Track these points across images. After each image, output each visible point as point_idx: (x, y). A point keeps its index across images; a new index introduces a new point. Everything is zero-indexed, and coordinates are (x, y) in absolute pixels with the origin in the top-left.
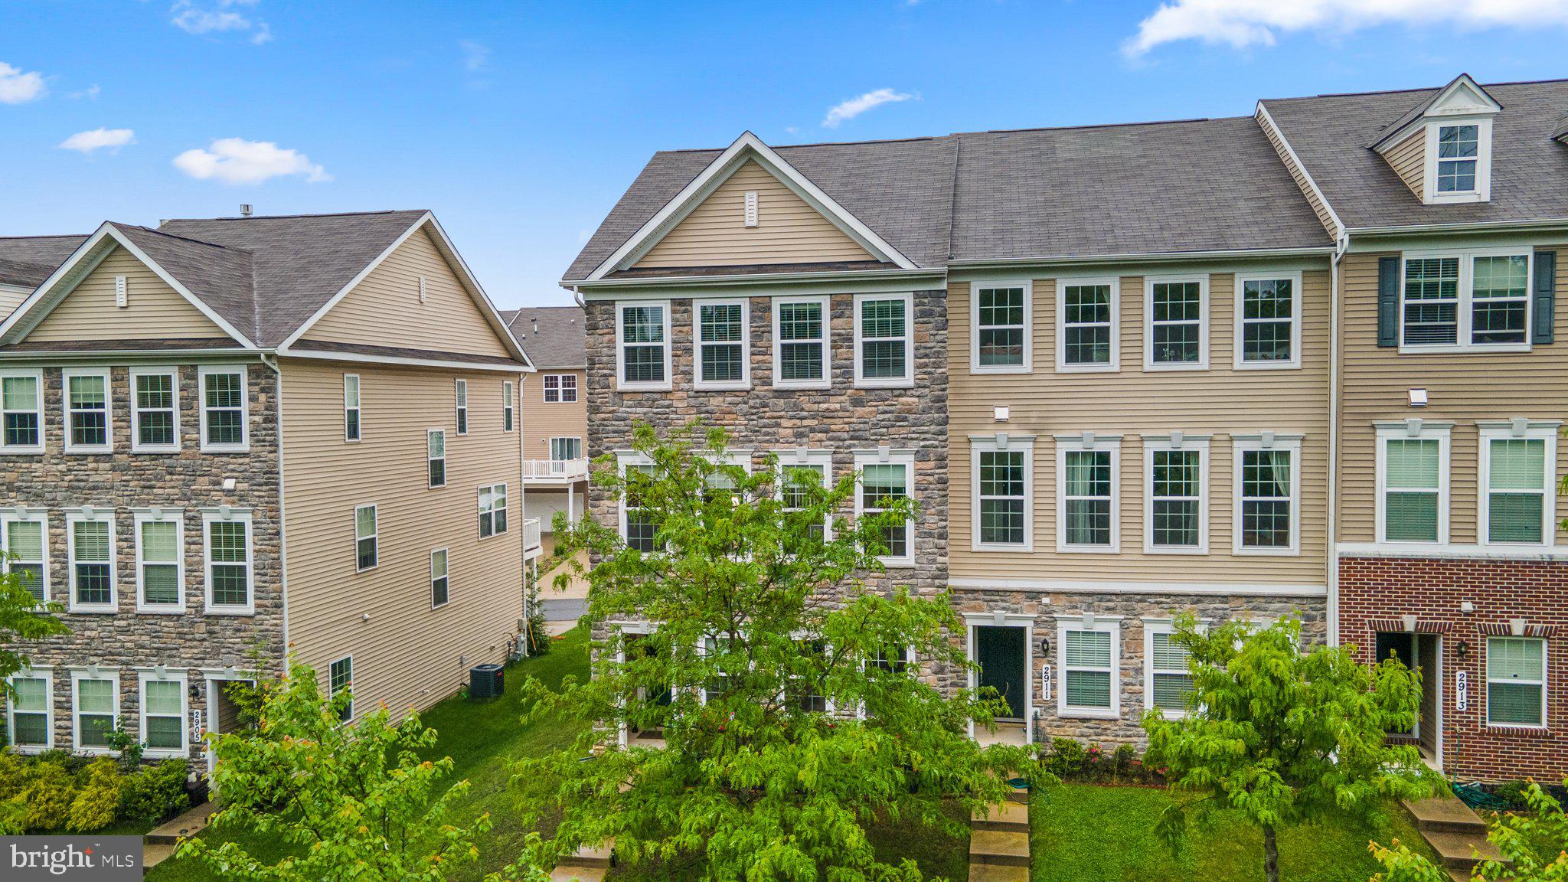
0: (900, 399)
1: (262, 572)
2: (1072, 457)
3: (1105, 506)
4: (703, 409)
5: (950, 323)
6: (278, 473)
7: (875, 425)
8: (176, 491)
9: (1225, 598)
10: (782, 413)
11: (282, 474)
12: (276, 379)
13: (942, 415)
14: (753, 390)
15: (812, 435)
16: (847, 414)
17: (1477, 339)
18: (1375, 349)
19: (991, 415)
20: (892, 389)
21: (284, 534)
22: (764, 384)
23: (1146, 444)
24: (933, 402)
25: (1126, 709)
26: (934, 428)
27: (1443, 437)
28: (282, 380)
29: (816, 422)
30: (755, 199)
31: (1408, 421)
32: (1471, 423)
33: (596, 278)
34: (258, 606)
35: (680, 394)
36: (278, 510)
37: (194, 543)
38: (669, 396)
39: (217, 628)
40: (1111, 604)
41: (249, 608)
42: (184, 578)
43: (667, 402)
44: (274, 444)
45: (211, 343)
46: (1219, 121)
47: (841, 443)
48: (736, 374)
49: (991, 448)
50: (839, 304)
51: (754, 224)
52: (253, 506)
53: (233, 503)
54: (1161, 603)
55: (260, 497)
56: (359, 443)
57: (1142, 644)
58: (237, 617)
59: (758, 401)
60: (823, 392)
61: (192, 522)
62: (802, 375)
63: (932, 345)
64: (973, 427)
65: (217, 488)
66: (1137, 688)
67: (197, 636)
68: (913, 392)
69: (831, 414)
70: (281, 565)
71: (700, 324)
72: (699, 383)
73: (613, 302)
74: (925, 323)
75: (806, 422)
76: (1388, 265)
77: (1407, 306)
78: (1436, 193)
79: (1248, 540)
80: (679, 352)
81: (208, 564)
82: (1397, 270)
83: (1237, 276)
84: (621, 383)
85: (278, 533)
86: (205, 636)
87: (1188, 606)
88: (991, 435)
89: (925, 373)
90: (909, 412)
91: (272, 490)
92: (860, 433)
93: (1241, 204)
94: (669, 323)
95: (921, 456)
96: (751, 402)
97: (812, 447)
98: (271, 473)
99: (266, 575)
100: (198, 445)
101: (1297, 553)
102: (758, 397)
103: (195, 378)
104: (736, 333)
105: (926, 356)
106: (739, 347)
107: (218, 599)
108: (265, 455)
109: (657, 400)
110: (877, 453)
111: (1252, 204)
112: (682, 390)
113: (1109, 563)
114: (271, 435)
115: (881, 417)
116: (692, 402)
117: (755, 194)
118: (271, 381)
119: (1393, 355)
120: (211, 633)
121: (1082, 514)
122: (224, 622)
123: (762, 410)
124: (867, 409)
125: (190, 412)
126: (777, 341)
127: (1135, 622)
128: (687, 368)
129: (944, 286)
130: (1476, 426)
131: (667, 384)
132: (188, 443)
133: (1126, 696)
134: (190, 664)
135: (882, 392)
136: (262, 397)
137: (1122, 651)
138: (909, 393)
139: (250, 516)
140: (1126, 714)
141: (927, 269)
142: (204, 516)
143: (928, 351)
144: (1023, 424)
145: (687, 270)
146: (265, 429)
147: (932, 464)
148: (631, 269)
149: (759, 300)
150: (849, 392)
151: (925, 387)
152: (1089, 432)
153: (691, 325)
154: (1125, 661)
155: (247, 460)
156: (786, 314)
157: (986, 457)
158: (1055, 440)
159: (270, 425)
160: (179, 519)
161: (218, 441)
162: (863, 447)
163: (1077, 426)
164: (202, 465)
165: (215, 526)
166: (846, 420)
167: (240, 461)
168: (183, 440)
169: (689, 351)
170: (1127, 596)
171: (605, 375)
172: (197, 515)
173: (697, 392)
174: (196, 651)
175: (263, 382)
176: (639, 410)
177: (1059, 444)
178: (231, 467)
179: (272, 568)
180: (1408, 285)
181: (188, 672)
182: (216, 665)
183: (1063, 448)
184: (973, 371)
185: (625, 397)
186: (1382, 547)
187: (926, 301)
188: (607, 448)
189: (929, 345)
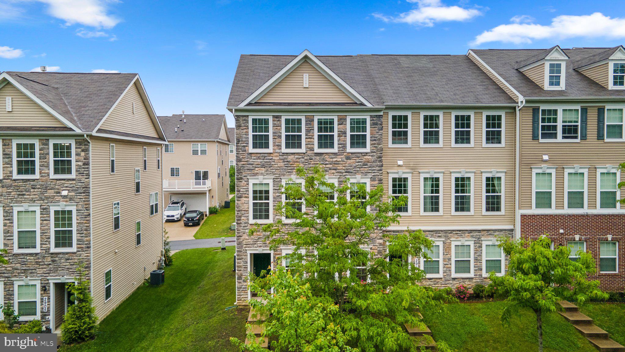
0: (365, 157)
1: (81, 232)
2: (426, 179)
3: (437, 198)
4: (286, 160)
5: (384, 128)
6: (89, 188)
7: (355, 167)
8: (37, 196)
9: (479, 231)
10: (318, 162)
11: (91, 188)
12: (89, 146)
13: (381, 163)
14: (306, 153)
15: (330, 171)
16: (344, 163)
17: (564, 137)
18: (532, 140)
19: (396, 163)
20: (361, 153)
21: (91, 215)
22: (311, 150)
23: (452, 174)
24: (377, 158)
25: (445, 274)
26: (378, 168)
27: (553, 172)
28: (92, 146)
29: (332, 166)
30: (308, 77)
31: (542, 166)
32: (562, 167)
33: (242, 106)
34: (78, 248)
35: (276, 154)
36: (89, 204)
37: (45, 220)
38: (271, 155)
39: (57, 259)
40: (440, 235)
41: (74, 249)
42: (39, 237)
43: (270, 158)
44: (88, 175)
45: (57, 129)
46: (455, 56)
47: (341, 174)
48: (300, 146)
49: (396, 176)
50: (341, 119)
51: (307, 86)
52: (77, 203)
53: (67, 201)
54: (458, 233)
55: (80, 198)
56: (114, 175)
57: (451, 249)
58: (67, 253)
59: (308, 157)
60: (335, 154)
61: (45, 211)
62: (326, 147)
63: (377, 136)
64: (389, 168)
65: (58, 195)
66: (449, 266)
67: (46, 263)
68: (370, 154)
69: (338, 163)
70: (90, 228)
71: (284, 126)
72: (284, 150)
73: (248, 116)
74: (374, 127)
75: (327, 166)
76: (535, 111)
77: (542, 125)
78: (549, 86)
79: (487, 210)
80: (276, 137)
81: (53, 229)
82: (538, 112)
83: (483, 113)
84: (251, 150)
85: (89, 215)
86: (50, 262)
87: (467, 234)
88: (396, 171)
89: (374, 147)
90: (368, 162)
91: (87, 195)
92: (349, 170)
93: (478, 87)
94: (272, 125)
95: (372, 179)
96: (306, 158)
97: (330, 176)
98: (86, 188)
99: (83, 233)
100: (48, 175)
101: (504, 214)
102: (308, 156)
103: (47, 144)
104: (300, 130)
105: (375, 140)
106: (301, 135)
107: (57, 245)
108: (83, 180)
109: (266, 157)
110: (356, 178)
111: (481, 87)
112: (277, 153)
113: (439, 219)
114: (87, 171)
115: (357, 164)
116: (281, 157)
117: (307, 75)
118: (87, 147)
119: (537, 143)
120: (53, 261)
121: (429, 201)
122: (61, 256)
123: (310, 161)
124: (352, 161)
125: (45, 160)
126: (316, 133)
127: (448, 241)
128: (279, 144)
129: (381, 113)
130: (563, 168)
131: (270, 150)
132: (43, 174)
133: (445, 269)
134: (42, 276)
135: (358, 154)
136: (83, 154)
137: (444, 252)
138: (368, 154)
139: (75, 207)
140: (445, 276)
141: (376, 107)
142: (51, 207)
143: (375, 138)
144: (408, 167)
145: (280, 104)
146: (84, 168)
147: (377, 182)
148: (255, 103)
149: (309, 117)
150: (345, 154)
151: (374, 152)
152: (432, 170)
153: (281, 126)
154: (444, 256)
155: (74, 182)
156: (320, 123)
157: (394, 180)
158: (419, 173)
159: (86, 166)
160: (38, 210)
161: (59, 173)
162: (350, 175)
163: (427, 168)
164: (50, 184)
165: (57, 212)
166: (344, 165)
167: (71, 182)
168: (40, 173)
169: (280, 137)
170: (446, 231)
171: (244, 146)
172: (47, 207)
173: (283, 153)
174: (45, 270)
175: (83, 147)
176: (259, 161)
177: (421, 174)
178: (66, 185)
179: (86, 230)
180: (542, 118)
181: (41, 280)
182: (56, 276)
183: (422, 176)
184: (389, 146)
185: (252, 155)
186: (534, 211)
187: (375, 119)
188: (245, 176)
189: (376, 136)
